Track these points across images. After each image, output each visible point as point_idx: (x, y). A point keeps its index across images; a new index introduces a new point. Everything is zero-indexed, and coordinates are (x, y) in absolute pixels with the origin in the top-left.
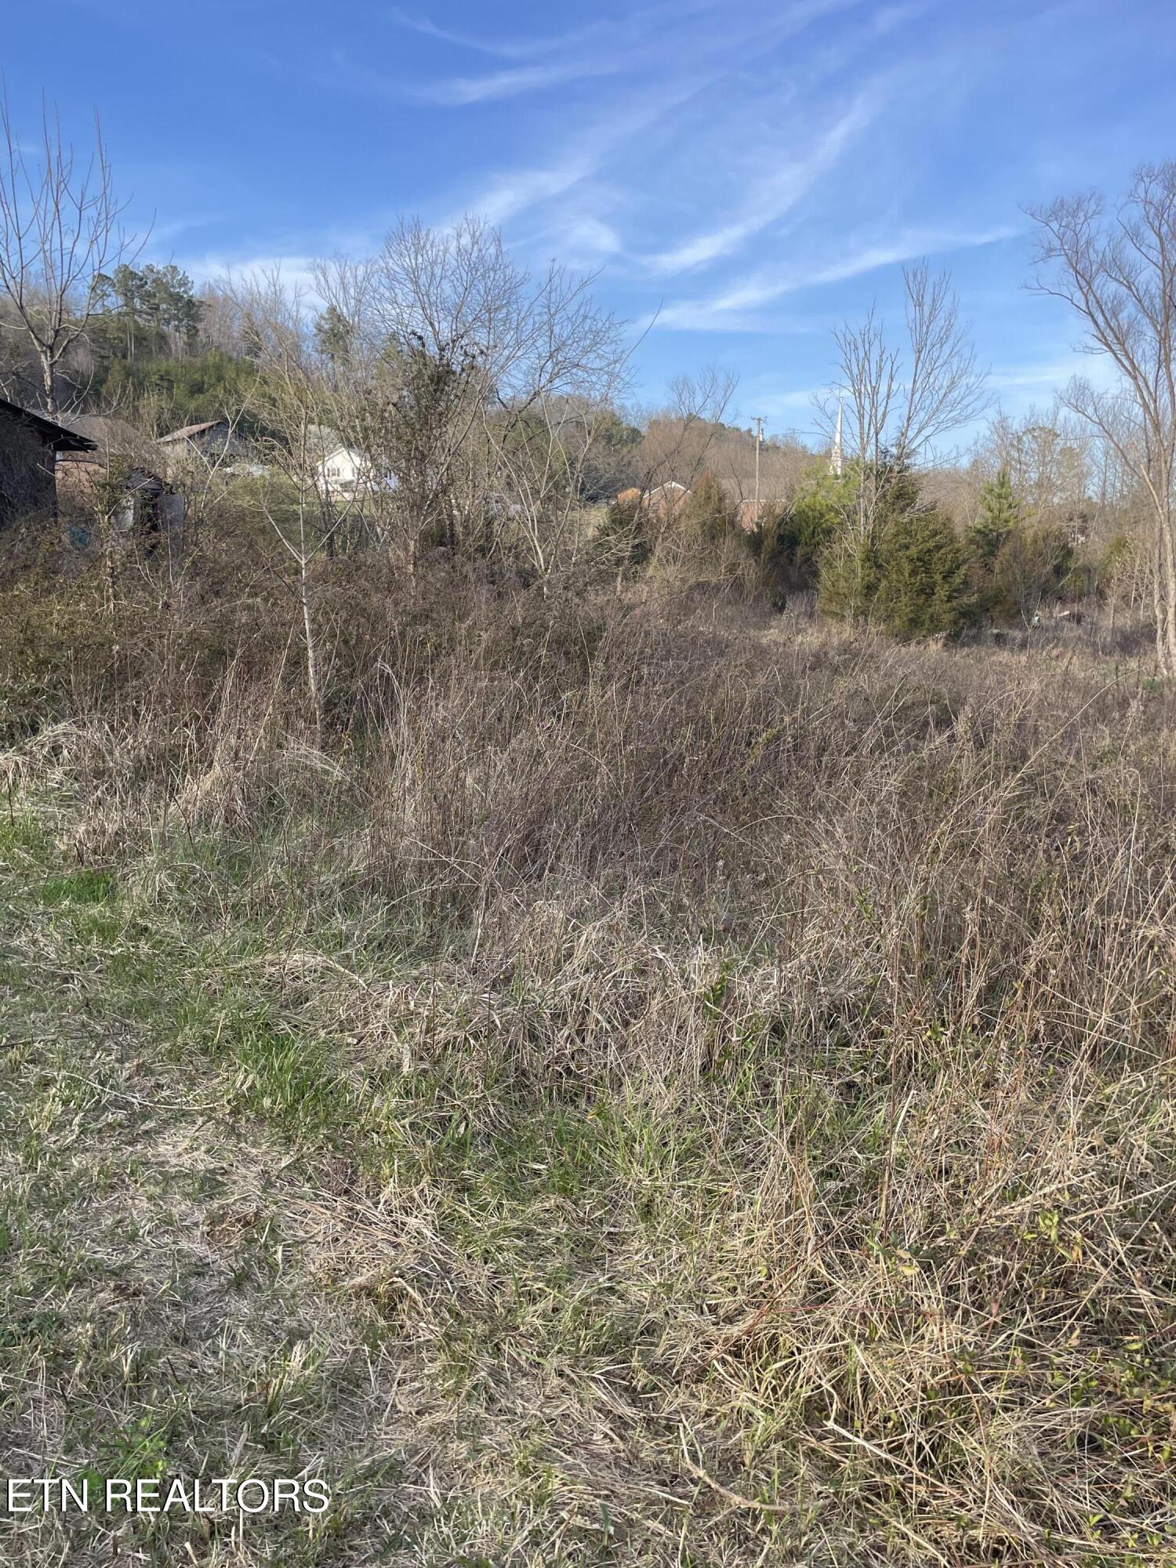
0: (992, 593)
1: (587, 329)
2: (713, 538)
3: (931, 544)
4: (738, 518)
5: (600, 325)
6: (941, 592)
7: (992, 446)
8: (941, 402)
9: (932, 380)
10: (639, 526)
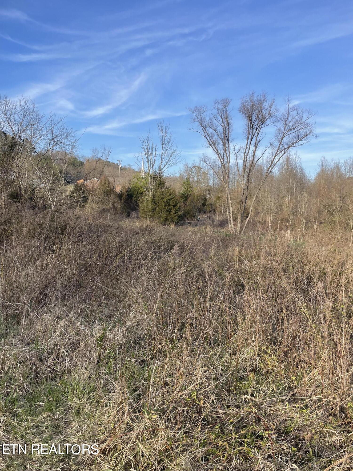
0: (187, 211)
1: (64, 132)
2: (107, 195)
3: (169, 198)
4: (115, 189)
5: (68, 131)
6: (173, 211)
7: (184, 171)
8: (170, 158)
9: (167, 153)
10: (84, 192)
